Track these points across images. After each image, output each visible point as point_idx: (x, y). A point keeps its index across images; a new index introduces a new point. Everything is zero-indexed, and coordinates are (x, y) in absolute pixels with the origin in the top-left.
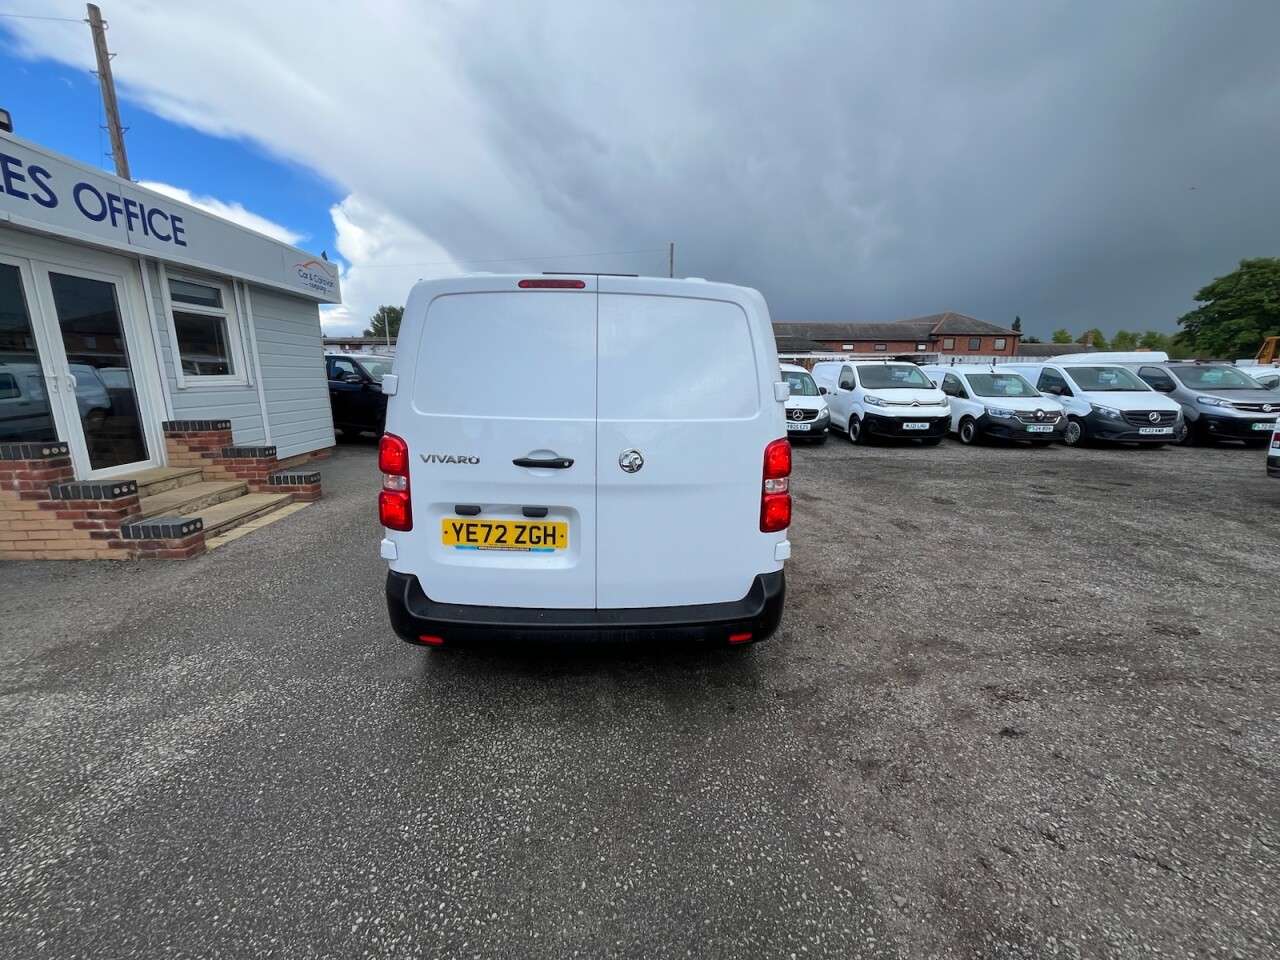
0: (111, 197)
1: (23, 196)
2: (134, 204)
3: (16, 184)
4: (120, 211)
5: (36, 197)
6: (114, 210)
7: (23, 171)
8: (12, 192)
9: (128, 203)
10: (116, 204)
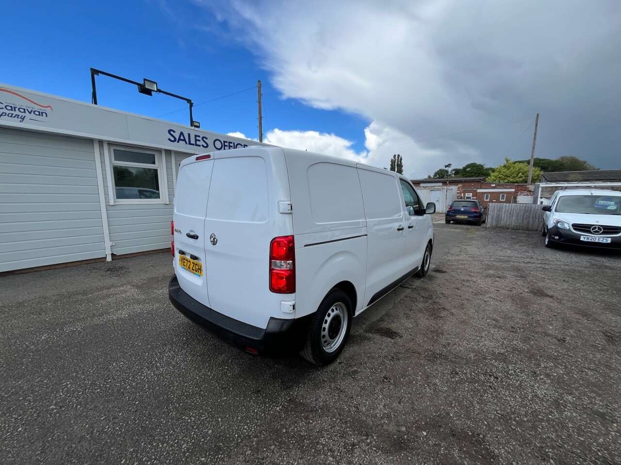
0: (224, 142)
1: (200, 146)
2: (232, 143)
3: (198, 143)
4: (227, 146)
5: (203, 146)
6: (225, 146)
7: (200, 139)
8: (196, 145)
9: (230, 143)
10: (226, 144)
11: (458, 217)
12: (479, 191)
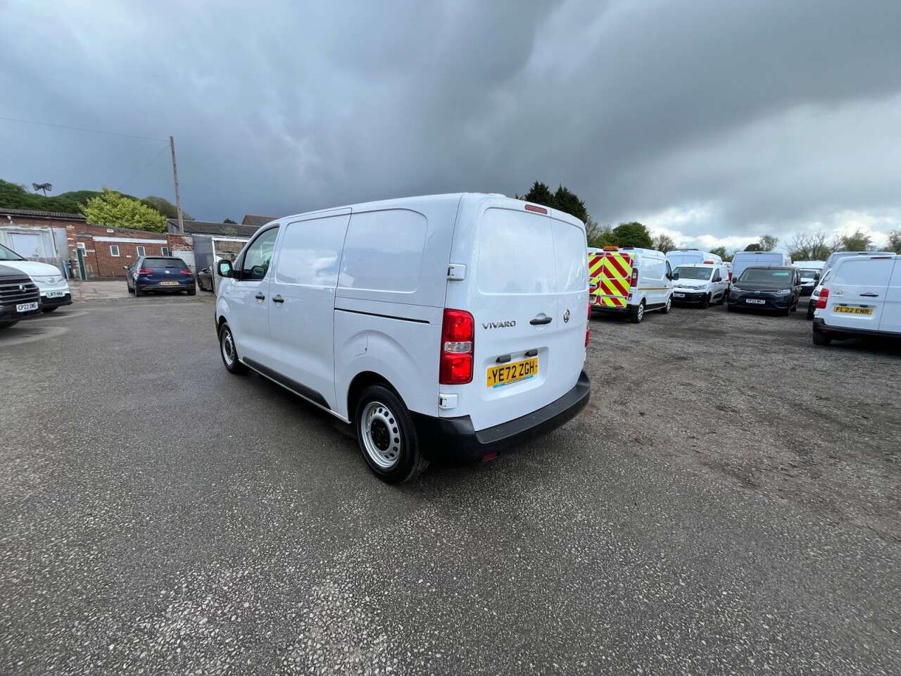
11: (163, 284)
12: (97, 239)
